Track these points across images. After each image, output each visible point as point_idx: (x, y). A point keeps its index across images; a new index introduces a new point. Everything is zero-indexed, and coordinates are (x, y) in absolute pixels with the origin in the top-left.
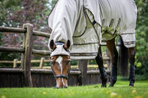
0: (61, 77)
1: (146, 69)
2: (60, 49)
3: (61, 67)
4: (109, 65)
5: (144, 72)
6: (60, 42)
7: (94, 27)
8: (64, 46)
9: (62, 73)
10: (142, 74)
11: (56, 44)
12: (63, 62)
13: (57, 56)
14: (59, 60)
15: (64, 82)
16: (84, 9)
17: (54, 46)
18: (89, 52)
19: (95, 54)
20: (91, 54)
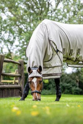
0: (36, 92)
1: (53, 85)
2: (35, 73)
3: (36, 85)
4: (20, 81)
5: (51, 87)
6: (35, 67)
7: (58, 54)
8: (37, 70)
9: (36, 89)
10: (49, 89)
11: (32, 69)
12: (37, 81)
13: (33, 78)
14: (35, 80)
15: (38, 96)
16: (49, 41)
17: (31, 71)
18: (55, 73)
19: (59, 74)
20: (56, 74)
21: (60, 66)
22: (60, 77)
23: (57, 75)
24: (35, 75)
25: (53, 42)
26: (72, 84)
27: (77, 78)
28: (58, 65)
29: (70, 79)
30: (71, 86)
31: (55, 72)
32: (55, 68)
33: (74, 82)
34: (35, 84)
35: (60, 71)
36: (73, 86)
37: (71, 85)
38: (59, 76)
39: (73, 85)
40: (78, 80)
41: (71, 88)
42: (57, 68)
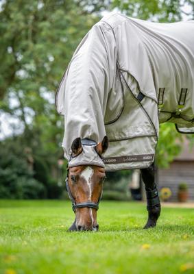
0: (89, 207)
3: (90, 187)
8: (95, 148)
18: (136, 154)
19: (147, 158)
20: (139, 158)
21: (149, 136)
22: (149, 165)
23: (142, 161)
24: (90, 161)
25: (129, 74)
26: (15, 170)
27: (28, 153)
28: (143, 134)
29: (11, 156)
30: (14, 176)
31: (136, 151)
32: (136, 142)
33: (21, 164)
34: (88, 184)
35: (149, 150)
36: (20, 175)
37: (14, 173)
38: (148, 162)
39: (20, 171)
40: (31, 159)
41: (13, 180)
42: (141, 140)
